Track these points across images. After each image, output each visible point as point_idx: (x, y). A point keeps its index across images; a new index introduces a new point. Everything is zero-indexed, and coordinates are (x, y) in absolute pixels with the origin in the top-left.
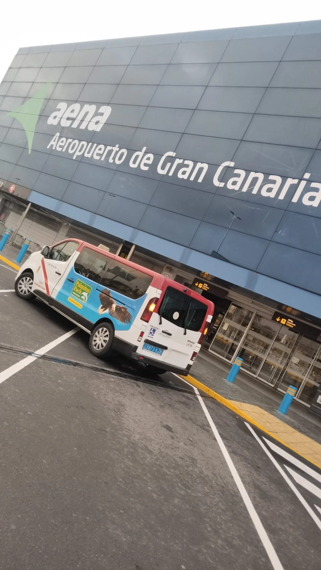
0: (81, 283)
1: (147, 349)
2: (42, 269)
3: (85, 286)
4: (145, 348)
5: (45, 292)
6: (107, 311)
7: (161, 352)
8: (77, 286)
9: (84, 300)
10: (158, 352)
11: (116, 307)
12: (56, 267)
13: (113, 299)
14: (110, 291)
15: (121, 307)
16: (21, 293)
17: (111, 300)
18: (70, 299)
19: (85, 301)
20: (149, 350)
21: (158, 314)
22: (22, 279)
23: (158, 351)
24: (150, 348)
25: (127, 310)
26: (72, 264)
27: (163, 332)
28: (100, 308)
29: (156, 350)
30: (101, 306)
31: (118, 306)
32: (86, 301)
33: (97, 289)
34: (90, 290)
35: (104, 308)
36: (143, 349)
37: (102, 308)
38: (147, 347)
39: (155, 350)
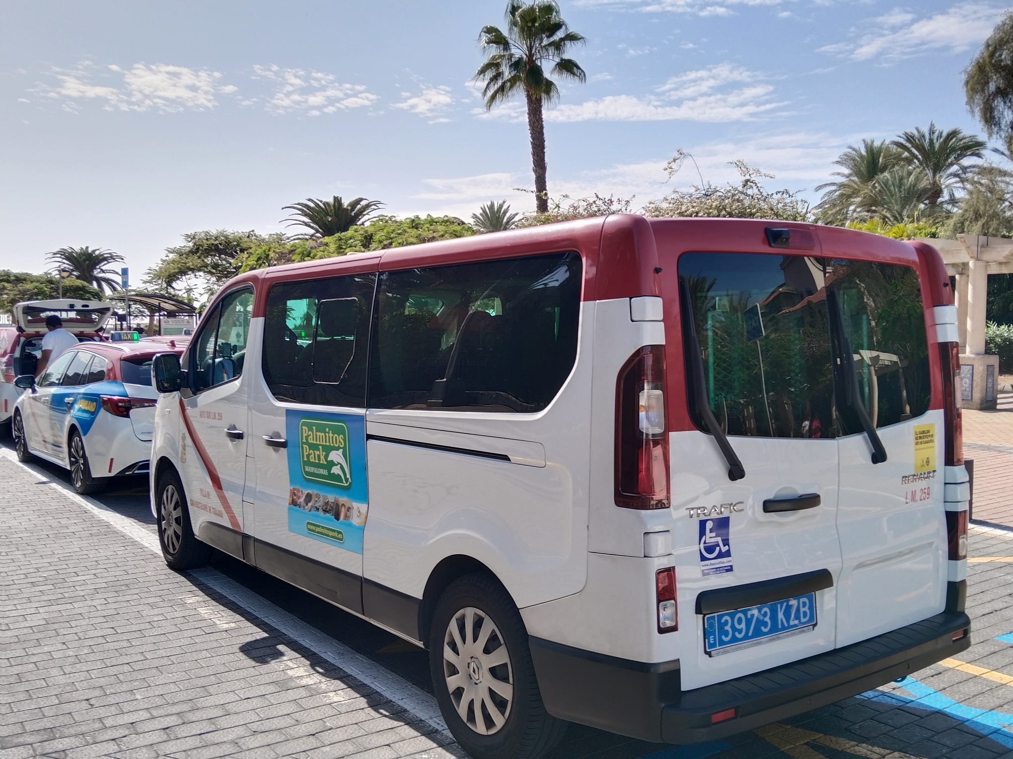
1: (734, 640)
3: (327, 430)
4: (722, 643)
5: (226, 521)
7: (806, 609)
8: (307, 443)
10: (792, 623)
20: (746, 637)
21: (698, 433)
23: (787, 614)
24: (743, 626)
27: (769, 506)
29: (781, 615)
34: (345, 437)
36: (709, 654)
38: (726, 634)
39: (774, 617)
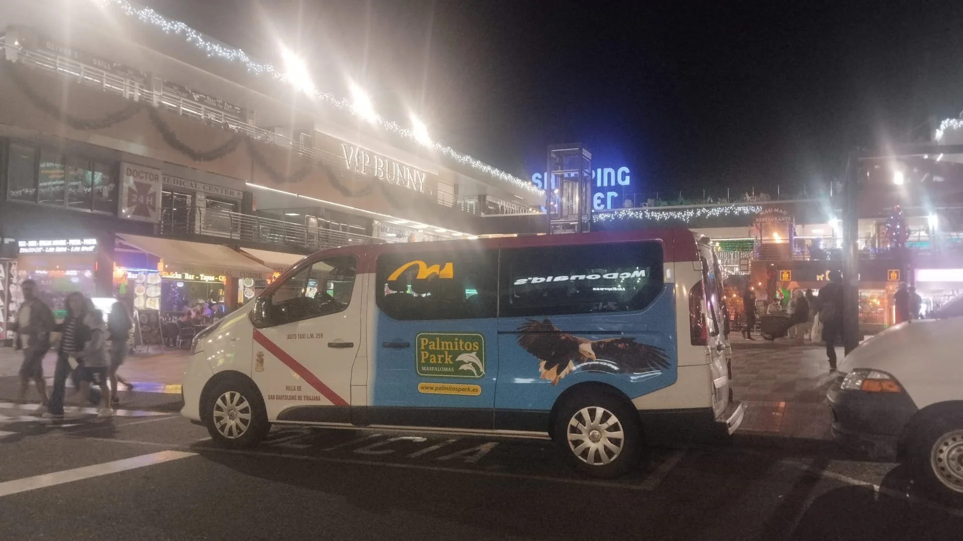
0: (438, 339)
2: (269, 356)
3: (458, 339)
5: (325, 402)
6: (572, 366)
8: (427, 350)
9: (475, 371)
11: (596, 348)
12: (320, 336)
13: (567, 335)
15: (612, 342)
16: (229, 437)
17: (567, 338)
19: (479, 373)
22: (215, 407)
25: (634, 341)
26: (371, 310)
28: (542, 369)
30: (543, 363)
31: (601, 343)
32: (482, 370)
33: (499, 333)
34: (480, 343)
35: (558, 365)
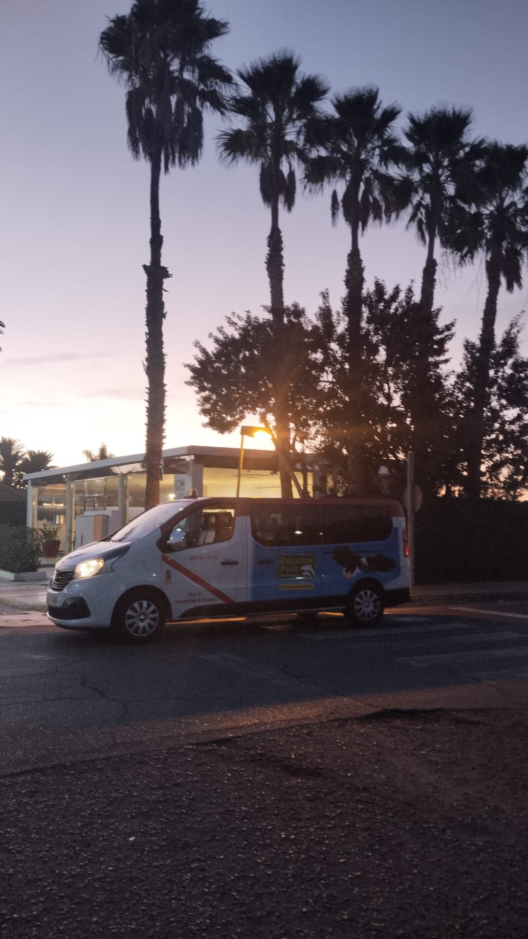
0: (291, 558)
2: (175, 573)
6: (358, 570)
9: (310, 575)
11: (368, 560)
12: (215, 557)
14: (346, 546)
15: (375, 557)
17: (355, 555)
18: (283, 587)
19: (312, 576)
25: (383, 556)
26: (250, 540)
28: (344, 573)
30: (345, 569)
31: (370, 557)
32: (314, 575)
33: (324, 553)
35: (351, 570)
37: (347, 571)
